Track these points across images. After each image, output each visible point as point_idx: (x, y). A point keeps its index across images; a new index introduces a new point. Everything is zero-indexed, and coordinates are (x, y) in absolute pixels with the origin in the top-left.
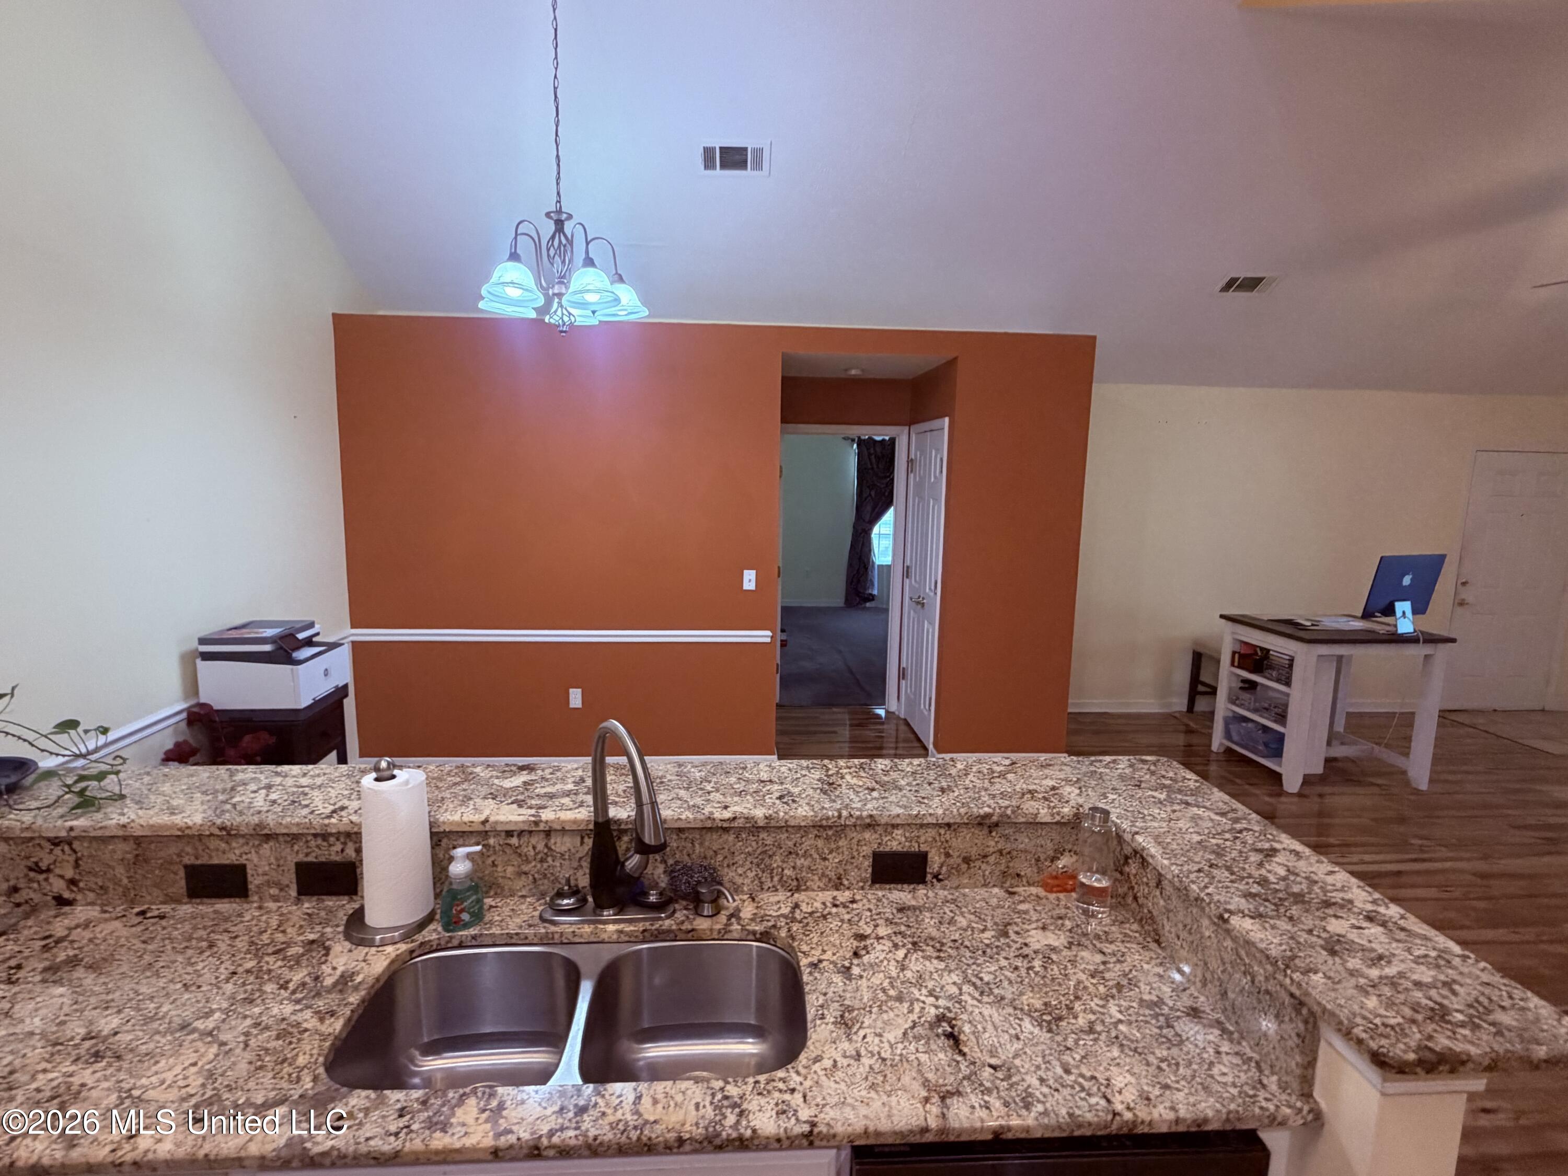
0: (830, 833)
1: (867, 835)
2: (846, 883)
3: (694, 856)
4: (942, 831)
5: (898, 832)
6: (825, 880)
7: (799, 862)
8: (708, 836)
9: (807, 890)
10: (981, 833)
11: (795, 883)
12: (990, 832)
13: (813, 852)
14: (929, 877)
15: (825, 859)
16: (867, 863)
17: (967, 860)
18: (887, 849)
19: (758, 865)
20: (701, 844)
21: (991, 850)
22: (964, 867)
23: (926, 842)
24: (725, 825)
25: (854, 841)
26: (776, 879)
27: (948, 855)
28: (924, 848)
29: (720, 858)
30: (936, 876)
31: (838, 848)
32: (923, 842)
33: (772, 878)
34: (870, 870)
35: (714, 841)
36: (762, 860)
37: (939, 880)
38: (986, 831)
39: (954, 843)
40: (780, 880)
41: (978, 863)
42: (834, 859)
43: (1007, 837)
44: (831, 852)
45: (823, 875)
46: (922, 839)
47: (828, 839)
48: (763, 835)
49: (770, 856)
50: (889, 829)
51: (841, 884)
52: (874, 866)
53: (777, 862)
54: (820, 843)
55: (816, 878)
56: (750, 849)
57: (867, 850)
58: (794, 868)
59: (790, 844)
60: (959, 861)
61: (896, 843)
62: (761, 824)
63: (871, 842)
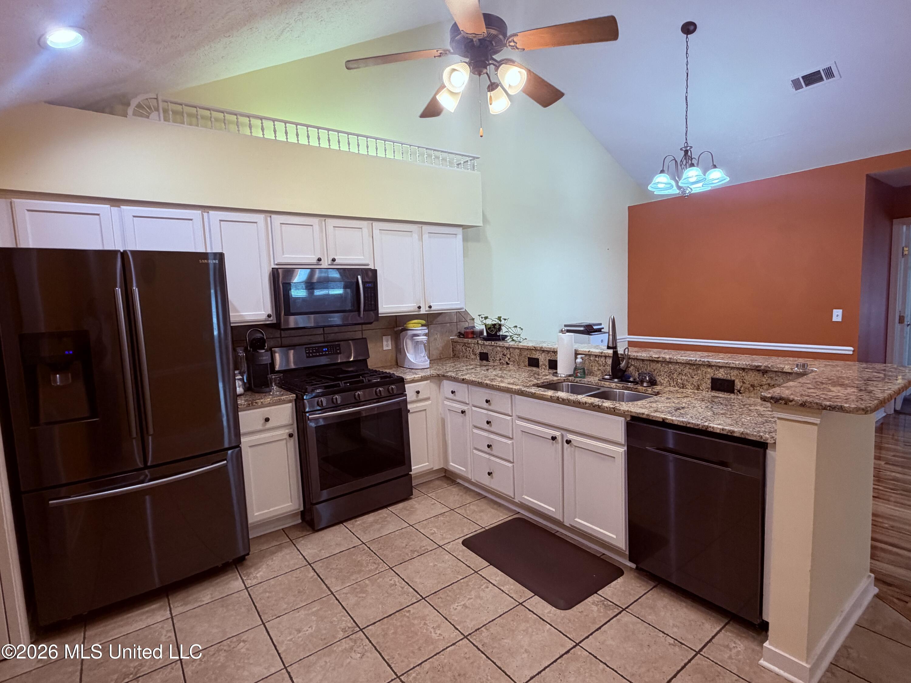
0: (694, 367)
1: (709, 370)
2: (701, 388)
3: (647, 370)
4: (741, 372)
5: (722, 370)
6: (693, 386)
7: (683, 378)
8: (651, 364)
9: (686, 388)
10: (759, 376)
11: (682, 385)
12: (763, 375)
13: (688, 374)
14: (736, 391)
15: (693, 378)
16: (709, 382)
17: (753, 386)
18: (717, 377)
19: (669, 377)
20: (650, 366)
21: (764, 383)
22: (751, 389)
23: (734, 376)
24: (656, 359)
25: (704, 372)
26: (675, 383)
27: (744, 383)
28: (733, 378)
29: (656, 372)
30: (739, 391)
31: (698, 374)
32: (733, 375)
33: (673, 382)
34: (710, 384)
35: (654, 365)
36: (670, 375)
37: (740, 393)
38: (761, 374)
39: (746, 378)
40: (676, 383)
41: (758, 388)
42: (696, 378)
43: (772, 378)
44: (695, 375)
45: (692, 384)
46: (732, 374)
47: (693, 369)
48: (670, 365)
49: (673, 374)
50: (718, 368)
51: (699, 388)
52: (712, 383)
53: (675, 376)
54: (691, 371)
55: (689, 384)
56: (666, 370)
57: (709, 376)
58: (681, 379)
59: (680, 370)
60: (749, 386)
61: (721, 374)
62: (668, 360)
63: (710, 373)
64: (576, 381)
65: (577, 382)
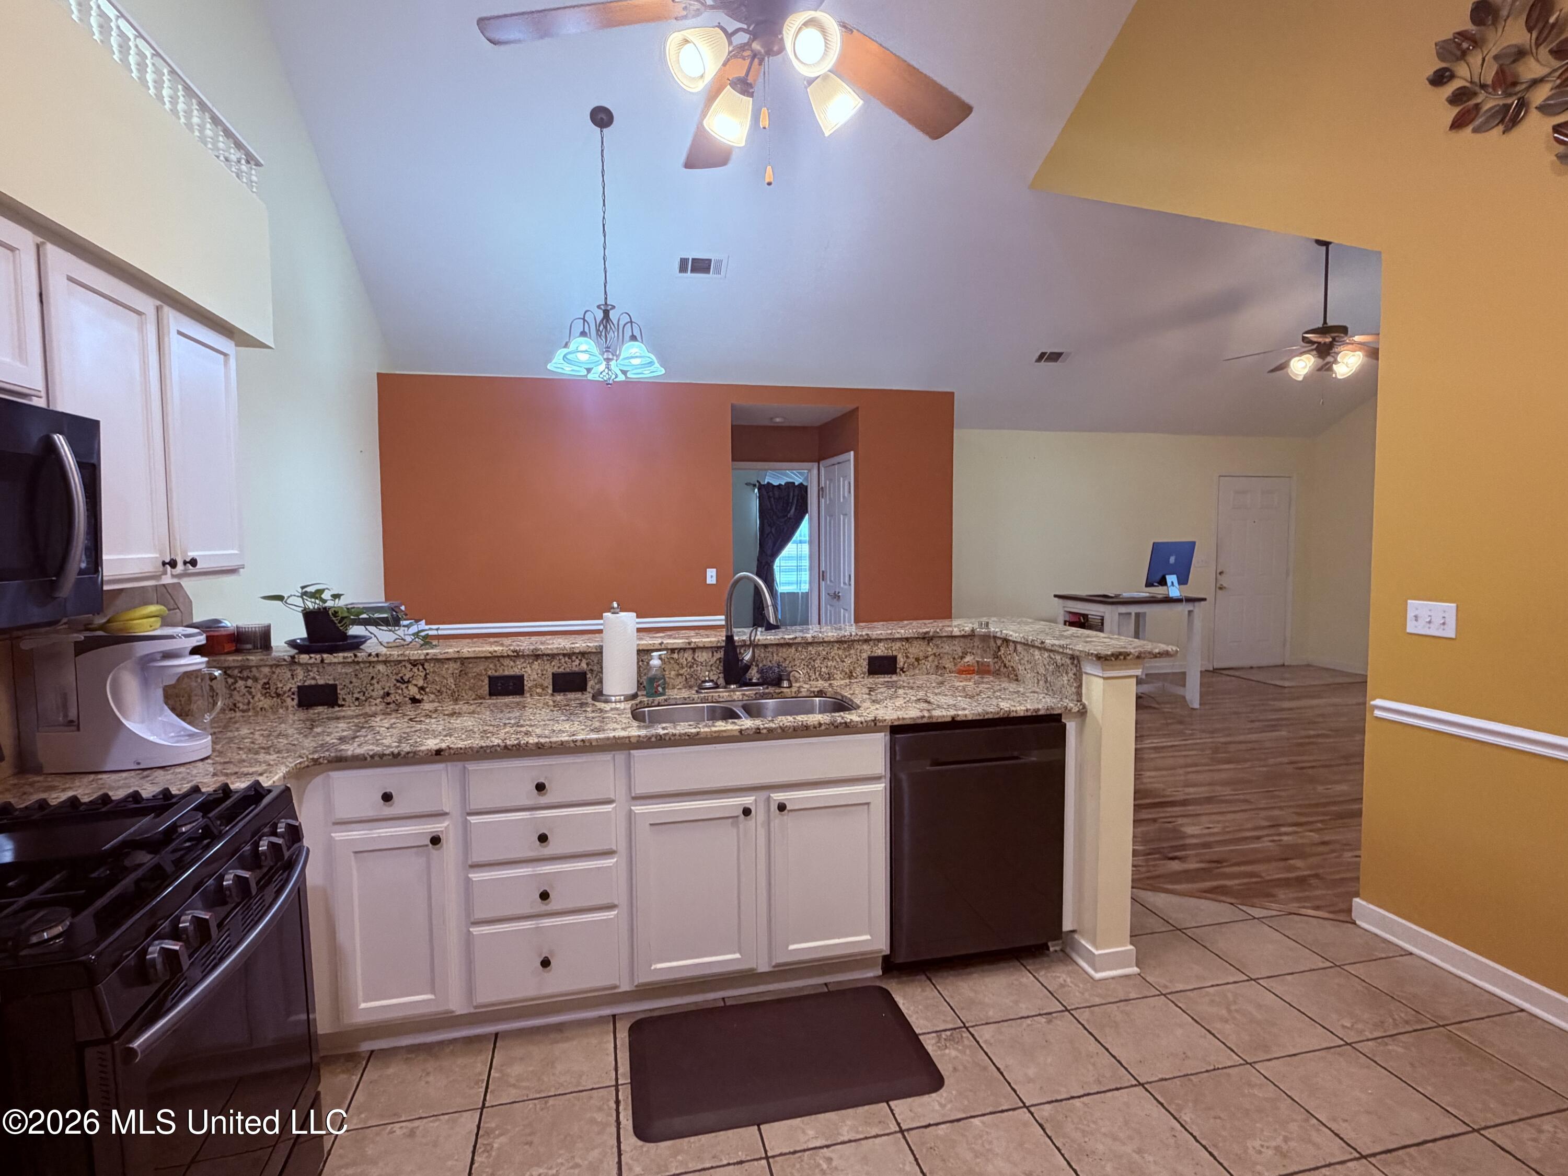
0: (845, 646)
1: (865, 647)
2: (854, 675)
3: (773, 662)
4: (904, 643)
5: (881, 645)
6: (843, 673)
7: (829, 664)
8: (780, 649)
9: (834, 679)
10: (923, 644)
11: (827, 676)
12: (929, 643)
13: (836, 657)
14: (898, 670)
15: (843, 661)
16: (865, 663)
17: (917, 660)
18: (876, 655)
19: (807, 666)
20: (777, 654)
21: (930, 653)
22: (916, 663)
23: (896, 650)
24: (791, 642)
25: (858, 651)
26: (817, 674)
27: (907, 657)
28: (895, 653)
29: (787, 662)
30: (902, 669)
31: (850, 655)
32: (895, 649)
33: (815, 673)
34: (867, 667)
35: (784, 652)
36: (810, 663)
37: (904, 672)
38: (926, 643)
39: (910, 650)
40: (820, 674)
41: (923, 661)
42: (848, 661)
43: (937, 646)
44: (846, 657)
45: (843, 671)
46: (894, 649)
47: (845, 649)
48: (810, 648)
49: (814, 661)
50: (876, 643)
51: (852, 676)
52: (869, 664)
53: (817, 663)
54: (840, 652)
55: (839, 672)
56: (803, 657)
57: (865, 655)
58: (827, 667)
59: (824, 653)
60: (914, 660)
61: (880, 650)
62: (810, 640)
63: (867, 651)
64: (656, 703)
65: (658, 705)
